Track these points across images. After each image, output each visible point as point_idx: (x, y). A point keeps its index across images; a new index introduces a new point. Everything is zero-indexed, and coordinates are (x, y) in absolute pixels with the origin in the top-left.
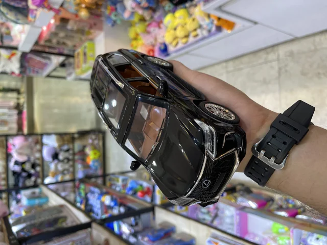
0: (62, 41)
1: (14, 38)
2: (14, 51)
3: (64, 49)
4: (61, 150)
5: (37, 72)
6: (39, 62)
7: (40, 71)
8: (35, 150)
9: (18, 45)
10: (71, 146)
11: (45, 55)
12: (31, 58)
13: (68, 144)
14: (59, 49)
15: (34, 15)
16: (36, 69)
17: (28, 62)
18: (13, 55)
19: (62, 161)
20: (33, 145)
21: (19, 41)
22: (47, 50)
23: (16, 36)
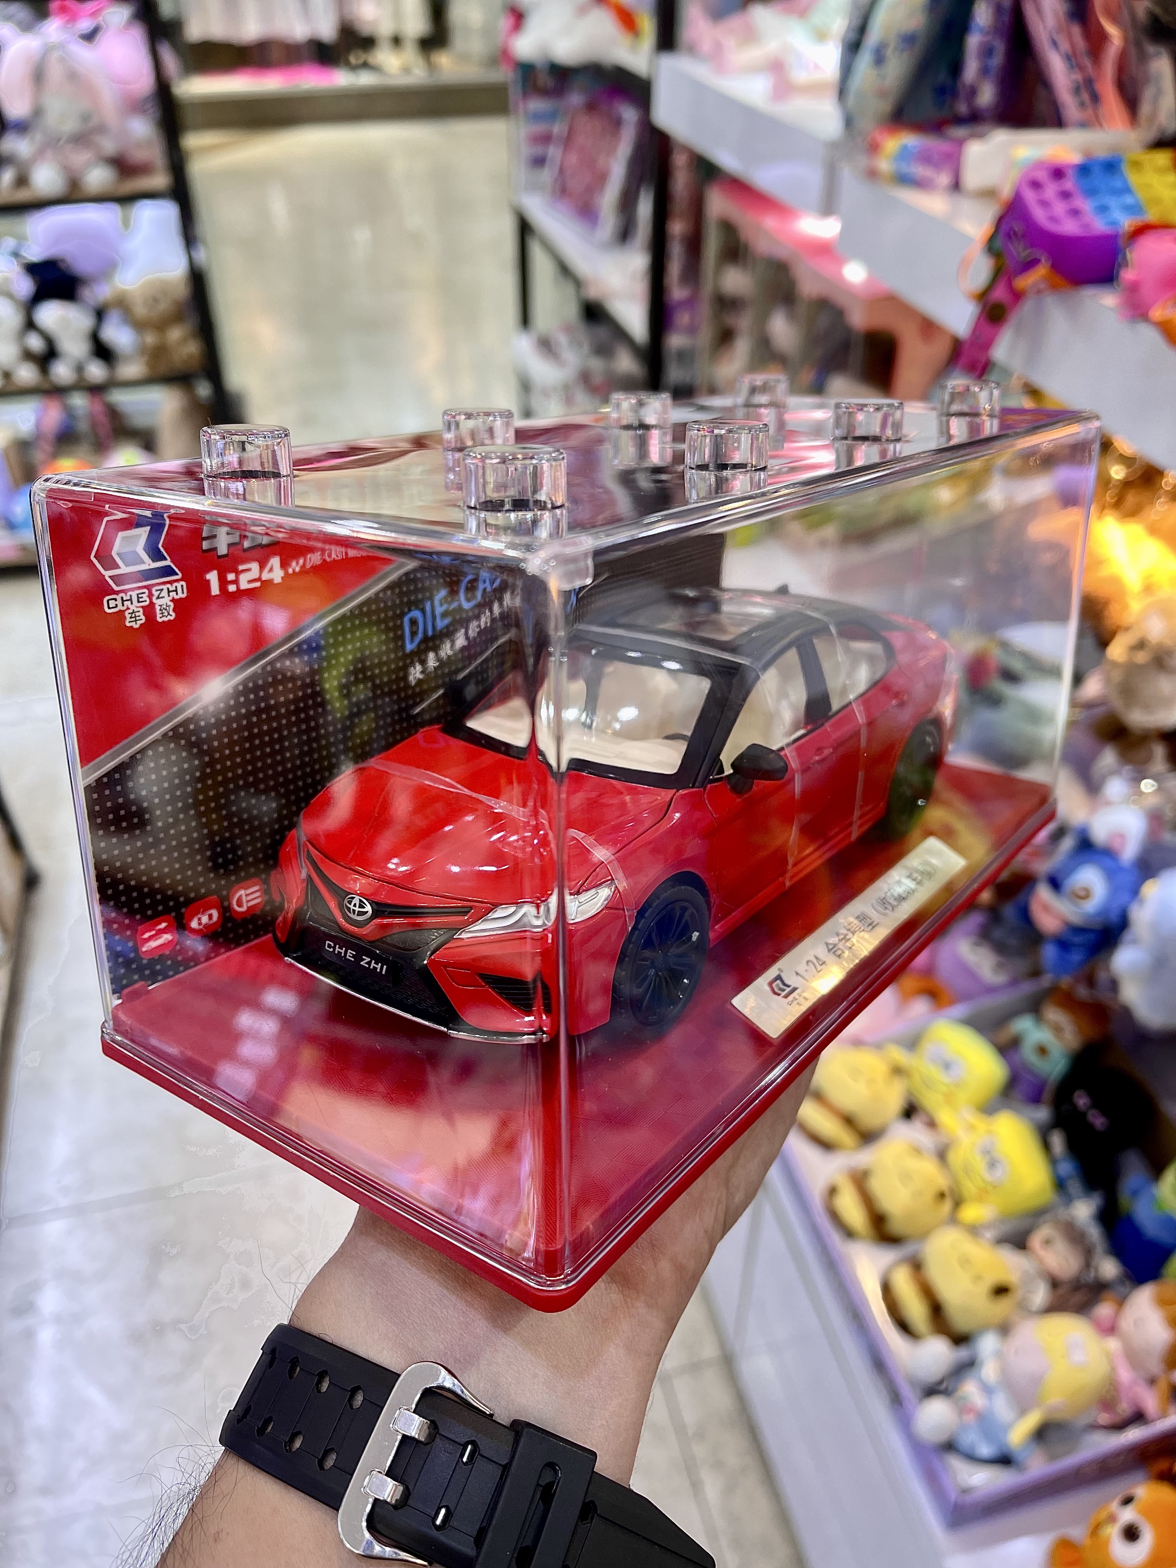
0: (744, 322)
1: (735, 22)
2: (648, 25)
3: (692, 330)
4: (100, 314)
5: (539, 162)
6: (602, 178)
7: (547, 175)
8: (80, 158)
9: (692, 50)
10: (131, 370)
11: (645, 208)
12: (617, 123)
13: (143, 350)
14: (690, 303)
15: (920, 170)
16: (554, 152)
17: (591, 107)
18: (627, 20)
19: (30, 325)
20: (109, 146)
21: (717, 58)
22: (677, 228)
23: (750, 36)
